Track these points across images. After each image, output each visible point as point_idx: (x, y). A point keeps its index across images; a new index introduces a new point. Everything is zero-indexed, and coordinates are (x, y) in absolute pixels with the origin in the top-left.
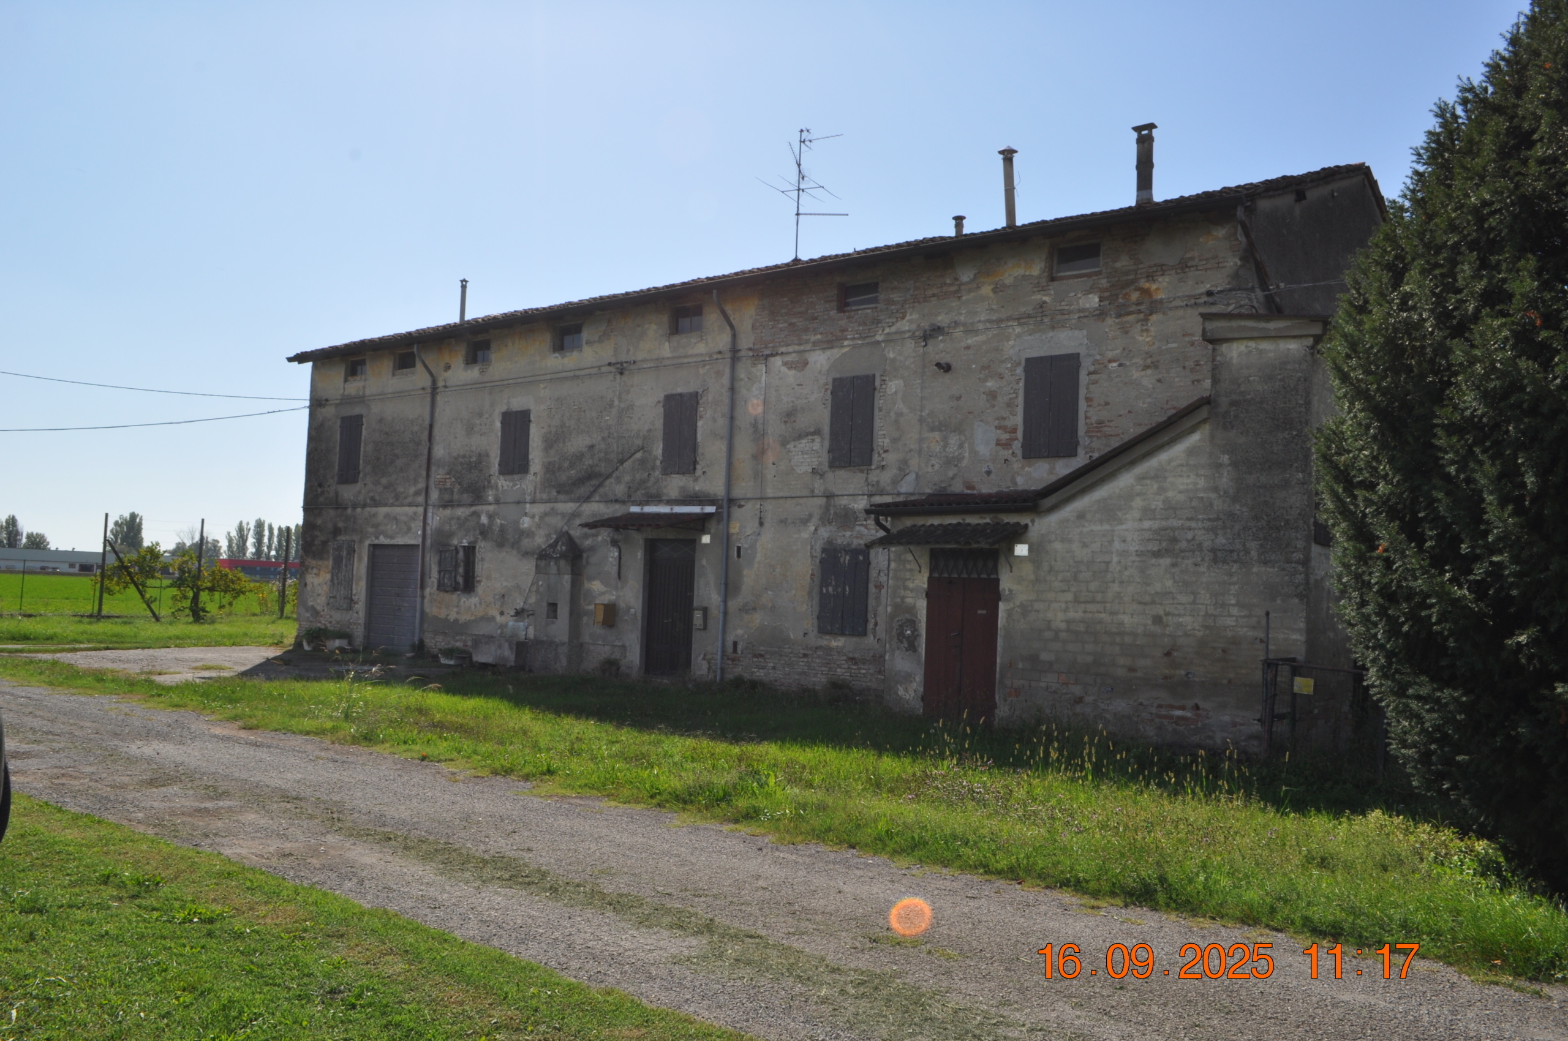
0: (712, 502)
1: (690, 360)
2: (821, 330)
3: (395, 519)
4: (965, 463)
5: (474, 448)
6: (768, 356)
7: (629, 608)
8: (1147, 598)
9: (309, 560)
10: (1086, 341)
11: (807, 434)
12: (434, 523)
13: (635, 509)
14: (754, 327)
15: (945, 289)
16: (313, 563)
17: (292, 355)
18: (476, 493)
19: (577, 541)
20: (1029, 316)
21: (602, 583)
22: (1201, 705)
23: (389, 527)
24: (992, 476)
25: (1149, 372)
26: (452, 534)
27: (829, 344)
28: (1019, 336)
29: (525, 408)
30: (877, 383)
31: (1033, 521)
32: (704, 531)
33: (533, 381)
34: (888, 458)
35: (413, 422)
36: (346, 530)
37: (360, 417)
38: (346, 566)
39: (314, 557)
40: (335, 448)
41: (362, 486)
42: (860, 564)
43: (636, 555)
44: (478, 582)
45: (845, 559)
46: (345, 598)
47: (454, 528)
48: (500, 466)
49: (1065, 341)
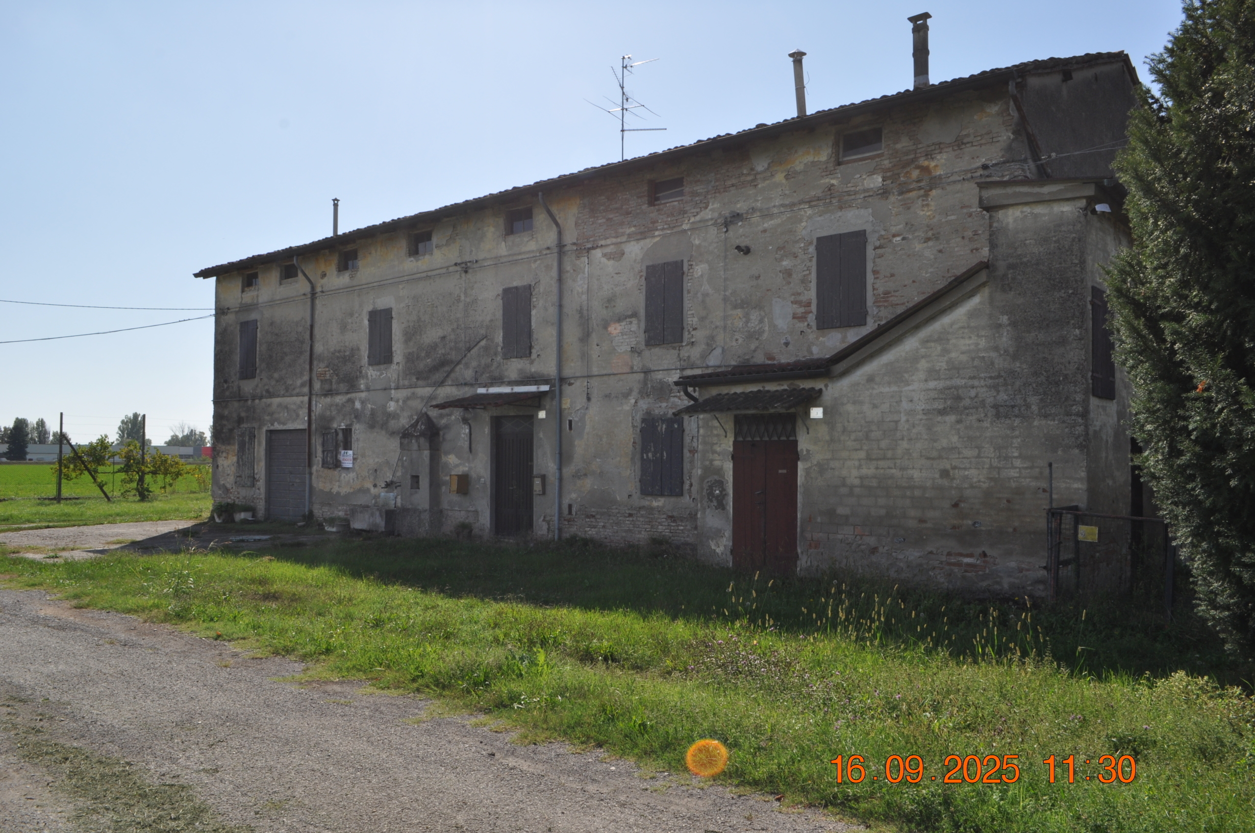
0: (546, 382)
1: (523, 256)
2: (635, 223)
3: (286, 407)
4: (765, 336)
5: (347, 344)
6: (589, 249)
7: (479, 478)
8: (934, 454)
9: (220, 446)
10: (871, 219)
11: (626, 317)
12: (318, 410)
13: (481, 391)
14: (577, 224)
15: (742, 179)
16: (223, 447)
17: (197, 271)
18: (351, 383)
19: (435, 420)
20: (819, 199)
21: (457, 457)
22: (989, 552)
23: (281, 415)
24: (790, 347)
25: (930, 243)
26: (332, 419)
27: (642, 235)
28: (810, 217)
29: (387, 307)
30: (685, 268)
31: (826, 386)
32: (540, 408)
33: (393, 283)
34: (697, 335)
35: (297, 323)
36: (247, 419)
37: (255, 322)
38: (249, 449)
39: (223, 442)
40: (236, 349)
41: (259, 380)
42: (677, 431)
43: (484, 431)
44: (355, 459)
45: (662, 427)
46: (249, 477)
47: (334, 413)
48: (369, 358)
49: (852, 219)
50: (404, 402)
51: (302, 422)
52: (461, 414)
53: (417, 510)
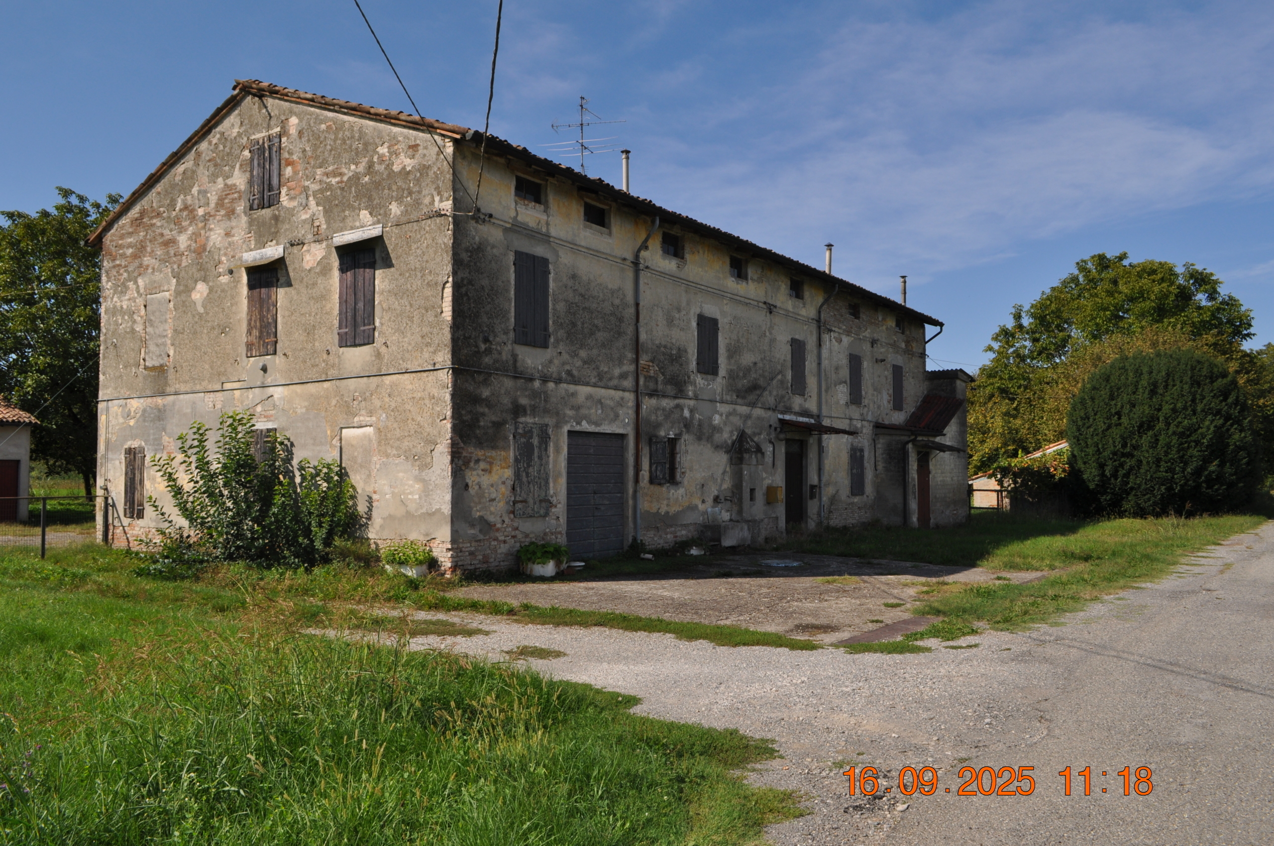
0: (812, 416)
3: (600, 402)
4: (882, 409)
5: (674, 341)
6: (830, 331)
9: (470, 449)
11: (843, 382)
12: (645, 412)
13: (780, 416)
15: (876, 321)
16: (479, 453)
18: (679, 386)
20: (893, 345)
23: (593, 411)
25: (913, 380)
26: (658, 426)
27: (848, 333)
28: (891, 353)
29: (713, 316)
30: (861, 361)
33: (719, 294)
34: (865, 402)
35: (613, 292)
36: (534, 408)
37: (545, 262)
38: (540, 458)
39: (480, 444)
40: (508, 291)
41: (555, 354)
42: (862, 457)
43: (782, 450)
44: (683, 473)
45: (858, 454)
46: (541, 501)
47: (661, 418)
48: (698, 364)
49: (899, 360)
50: (727, 416)
51: (623, 425)
52: (768, 435)
53: (755, 521)
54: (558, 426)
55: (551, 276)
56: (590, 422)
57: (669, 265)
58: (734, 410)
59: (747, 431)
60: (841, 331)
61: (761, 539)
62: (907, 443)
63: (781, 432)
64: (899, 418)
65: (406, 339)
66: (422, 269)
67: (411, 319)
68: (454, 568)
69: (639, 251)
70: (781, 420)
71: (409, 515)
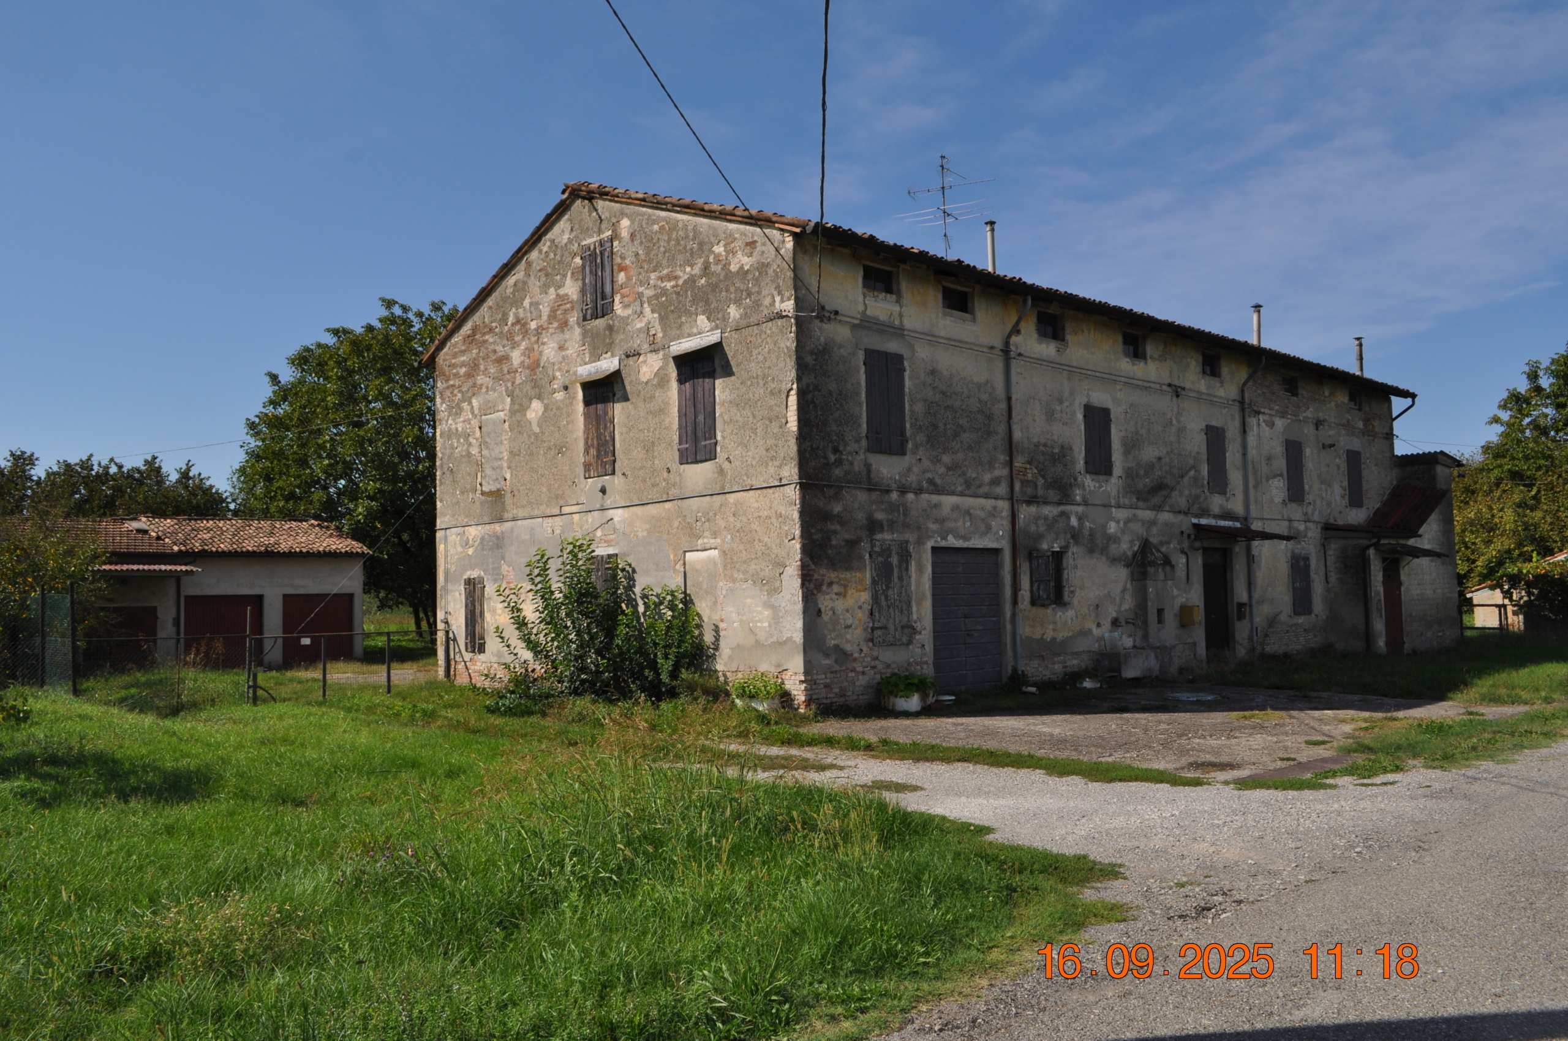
0: (1237, 519)
1: (1217, 400)
2: (1278, 403)
3: (968, 512)
4: (1333, 506)
5: (1055, 438)
6: (1258, 413)
9: (822, 571)
10: (1361, 446)
11: (1278, 475)
12: (1023, 522)
13: (1195, 520)
15: (1321, 397)
16: (832, 575)
18: (1063, 490)
20: (1346, 426)
23: (960, 523)
24: (1342, 515)
26: (1039, 537)
27: (1283, 414)
28: (1344, 436)
29: (1104, 406)
30: (1302, 448)
33: (1110, 379)
34: (1310, 498)
35: (979, 386)
36: (892, 525)
37: (899, 358)
38: (900, 578)
39: (833, 565)
40: (858, 394)
41: (914, 461)
42: (1307, 567)
43: (1198, 562)
44: (1072, 592)
45: (1302, 563)
46: (903, 627)
47: (1042, 529)
48: (1086, 463)
49: (1356, 444)
50: (1125, 523)
51: (997, 538)
52: (1179, 543)
53: (1166, 647)
54: (920, 542)
55: (907, 374)
56: (957, 536)
57: (1048, 349)
58: (1134, 515)
59: (1151, 539)
60: (1273, 413)
61: (1173, 669)
62: (1368, 547)
63: (1195, 539)
64: (1357, 516)
65: (750, 453)
66: (765, 377)
67: (754, 431)
68: (808, 702)
69: (1009, 336)
70: (1195, 526)
71: (758, 644)
